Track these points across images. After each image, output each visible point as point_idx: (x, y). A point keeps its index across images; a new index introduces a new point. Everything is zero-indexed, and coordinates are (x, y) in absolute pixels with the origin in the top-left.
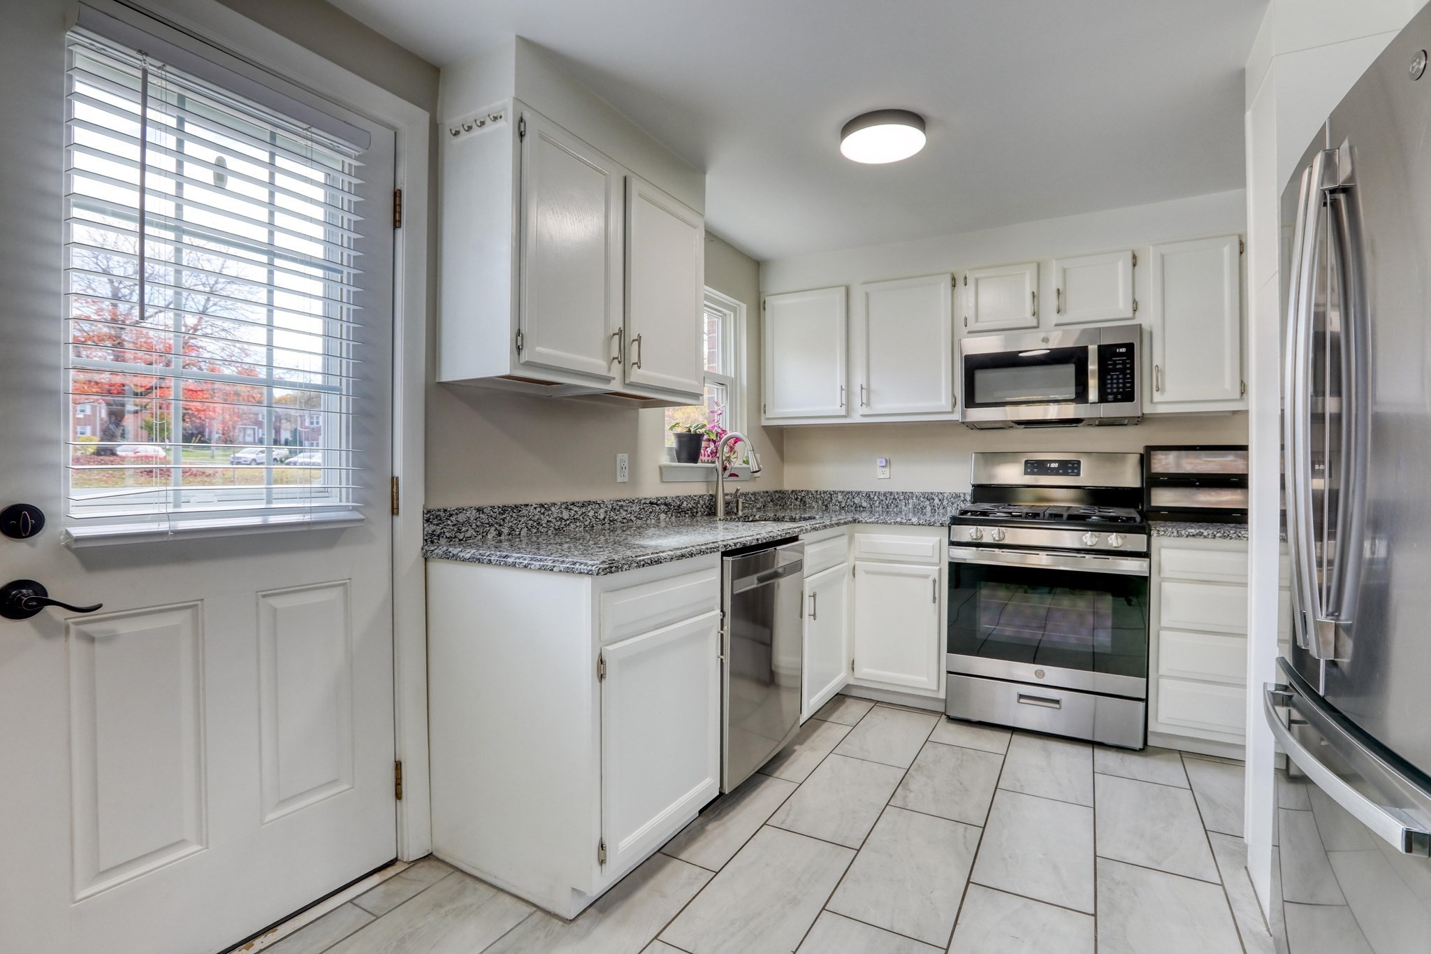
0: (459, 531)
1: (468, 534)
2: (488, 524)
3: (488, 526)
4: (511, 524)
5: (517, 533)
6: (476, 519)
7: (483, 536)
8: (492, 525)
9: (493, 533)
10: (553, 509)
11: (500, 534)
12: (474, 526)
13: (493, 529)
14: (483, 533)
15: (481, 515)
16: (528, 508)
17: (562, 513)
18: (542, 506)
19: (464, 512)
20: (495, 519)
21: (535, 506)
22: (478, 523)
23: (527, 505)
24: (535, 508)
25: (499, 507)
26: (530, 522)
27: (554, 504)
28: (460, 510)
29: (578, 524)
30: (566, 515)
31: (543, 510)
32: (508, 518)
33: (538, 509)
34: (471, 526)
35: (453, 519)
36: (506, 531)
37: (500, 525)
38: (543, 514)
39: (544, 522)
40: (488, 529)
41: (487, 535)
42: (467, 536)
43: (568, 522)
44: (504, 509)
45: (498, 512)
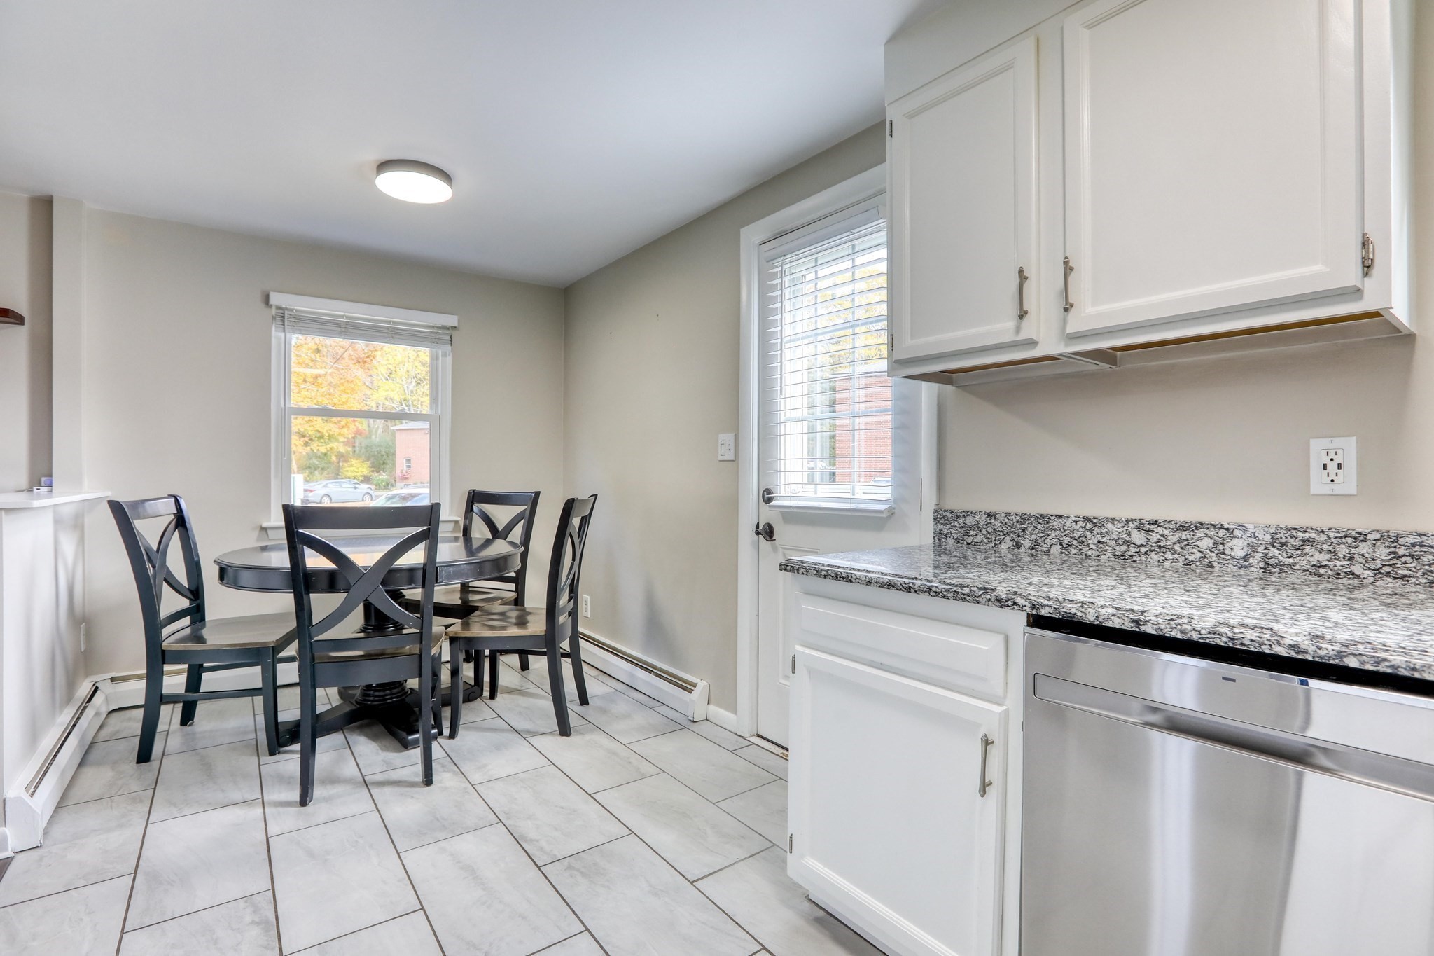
0: (967, 534)
1: (978, 539)
2: (1001, 531)
3: (1001, 534)
4: (1034, 537)
5: (1045, 549)
6: (986, 525)
7: (995, 545)
8: (1007, 534)
9: (1007, 543)
10: (1109, 526)
11: (1018, 546)
12: (984, 532)
13: (1008, 539)
14: (995, 540)
15: (993, 521)
16: (1064, 521)
17: (1129, 534)
18: (1087, 519)
19: (973, 515)
20: (1012, 527)
21: (1074, 519)
22: (989, 530)
23: (1061, 516)
24: (1076, 522)
25: (1017, 515)
26: (1066, 540)
27: (1113, 520)
28: (968, 514)
29: (1168, 555)
30: (1138, 538)
31: (1089, 526)
32: (1030, 529)
33: (1081, 524)
34: (981, 531)
35: (960, 520)
36: (1027, 543)
37: (1019, 536)
38: (1091, 531)
39: (1092, 541)
40: (1002, 537)
41: (1000, 543)
42: (976, 540)
43: (1143, 550)
44: (1024, 518)
45: (1015, 520)
